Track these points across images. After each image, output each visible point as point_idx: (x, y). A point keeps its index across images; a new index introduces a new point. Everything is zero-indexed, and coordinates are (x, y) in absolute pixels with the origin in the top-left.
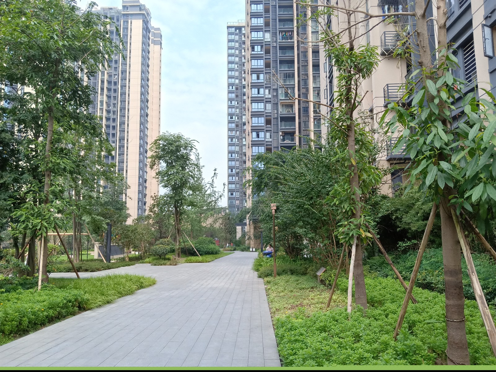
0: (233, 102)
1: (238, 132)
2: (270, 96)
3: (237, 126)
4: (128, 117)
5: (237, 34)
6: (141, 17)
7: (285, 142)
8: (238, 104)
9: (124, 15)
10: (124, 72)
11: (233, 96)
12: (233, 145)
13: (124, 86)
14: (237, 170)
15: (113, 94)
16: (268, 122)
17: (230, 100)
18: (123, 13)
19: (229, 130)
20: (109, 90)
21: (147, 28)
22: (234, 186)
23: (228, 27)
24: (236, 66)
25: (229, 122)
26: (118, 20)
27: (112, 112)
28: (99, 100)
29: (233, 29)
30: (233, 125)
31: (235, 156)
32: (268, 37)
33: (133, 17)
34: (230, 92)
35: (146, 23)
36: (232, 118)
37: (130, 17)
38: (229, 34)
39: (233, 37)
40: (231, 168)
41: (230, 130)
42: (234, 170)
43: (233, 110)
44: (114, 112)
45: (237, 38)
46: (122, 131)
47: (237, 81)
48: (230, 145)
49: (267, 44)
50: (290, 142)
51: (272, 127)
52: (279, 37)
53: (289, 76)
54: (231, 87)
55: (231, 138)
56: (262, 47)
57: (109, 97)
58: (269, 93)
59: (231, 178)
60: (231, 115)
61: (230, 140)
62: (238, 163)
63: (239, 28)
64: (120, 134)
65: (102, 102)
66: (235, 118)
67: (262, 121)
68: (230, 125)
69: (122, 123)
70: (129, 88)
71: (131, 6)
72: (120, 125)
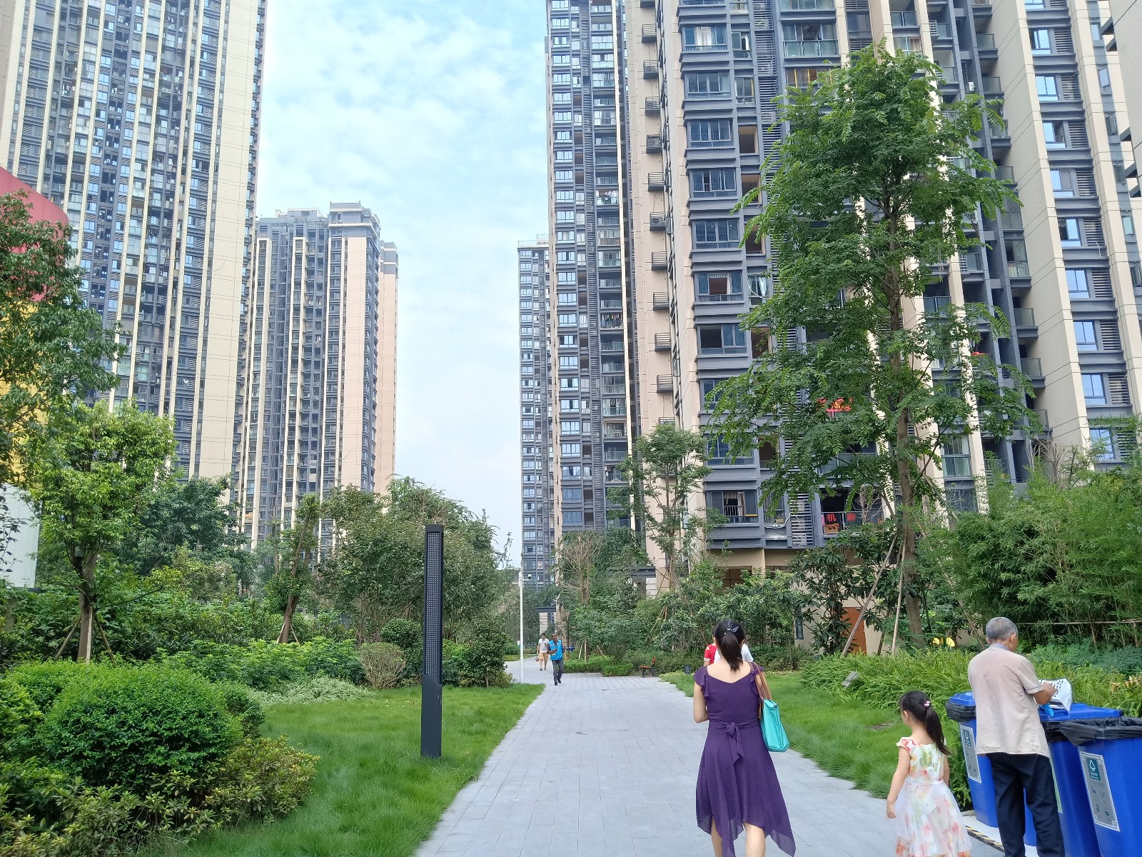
0: (531, 382)
1: (540, 436)
2: (589, 411)
3: (537, 424)
4: (342, 411)
5: (535, 262)
6: (364, 232)
7: (612, 482)
8: (539, 385)
9: (333, 228)
10: (334, 332)
11: (531, 370)
12: (531, 459)
13: (333, 358)
14: (540, 505)
15: (313, 371)
16: (586, 450)
17: (525, 379)
18: (330, 225)
19: (523, 433)
20: (306, 363)
21: (375, 249)
22: (533, 534)
23: (520, 250)
24: (535, 318)
25: (524, 418)
26: (321, 237)
27: (311, 404)
28: (289, 381)
29: (529, 253)
30: (532, 424)
31: (535, 479)
32: (584, 321)
33: (350, 232)
34: (524, 365)
35: (372, 241)
36: (528, 410)
37: (344, 233)
38: (522, 261)
39: (529, 266)
40: (527, 502)
41: (525, 432)
42: (533, 506)
43: (531, 396)
44: (316, 403)
45: (536, 267)
46: (331, 437)
47: (537, 345)
48: (525, 459)
49: (583, 332)
50: (620, 482)
51: (593, 458)
52: (601, 321)
53: (618, 382)
54: (526, 356)
55: (527, 446)
56: (575, 338)
57: (306, 376)
58: (588, 406)
59: (527, 520)
60: (527, 406)
61: (525, 449)
62: (540, 492)
63: (541, 251)
64: (327, 443)
65: (294, 385)
66: (535, 411)
67: (576, 450)
68: (525, 423)
69: (331, 424)
70: (343, 360)
71: (346, 213)
72: (328, 427)
